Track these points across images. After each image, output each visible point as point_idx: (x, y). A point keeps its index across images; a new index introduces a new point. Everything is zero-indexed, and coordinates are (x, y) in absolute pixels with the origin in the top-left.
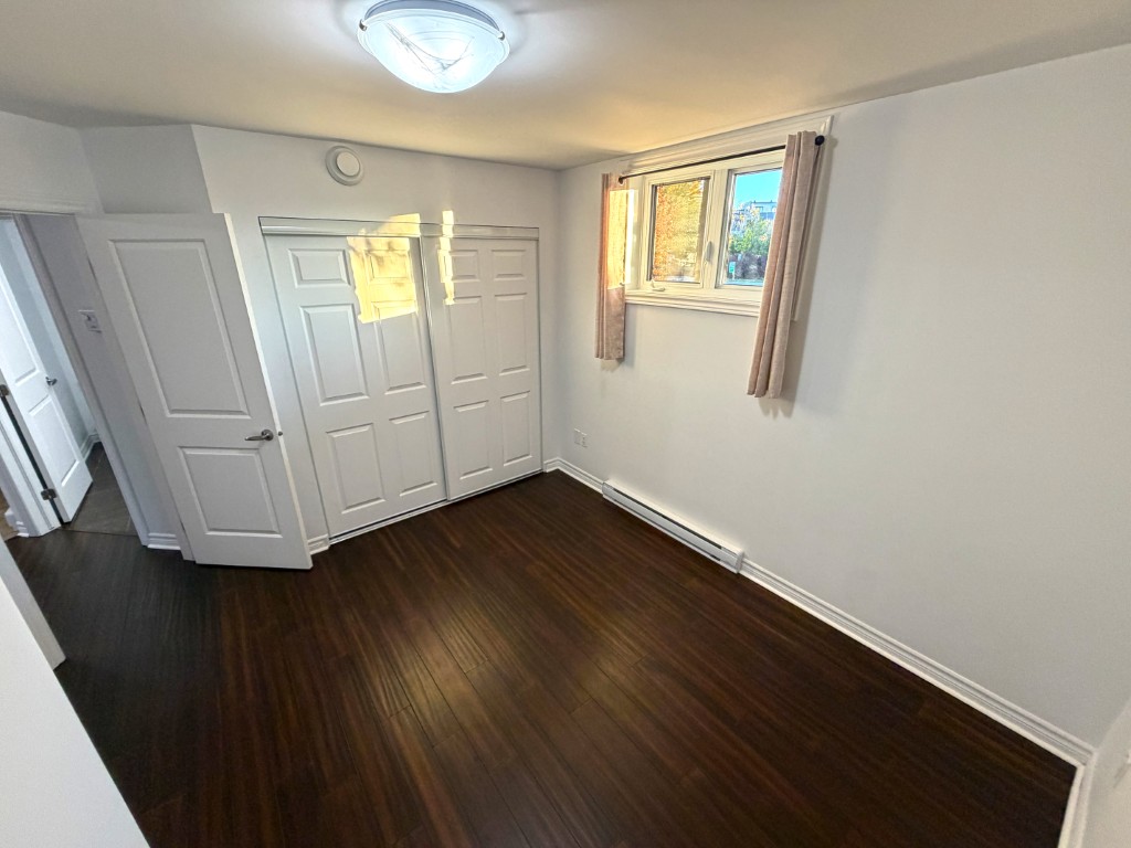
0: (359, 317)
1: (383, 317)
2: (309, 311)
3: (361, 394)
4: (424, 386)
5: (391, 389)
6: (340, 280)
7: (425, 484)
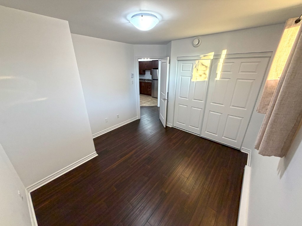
0: (192, 80)
1: (197, 80)
2: (182, 77)
3: (187, 98)
4: (203, 102)
5: (194, 99)
6: (190, 71)
7: (194, 127)
